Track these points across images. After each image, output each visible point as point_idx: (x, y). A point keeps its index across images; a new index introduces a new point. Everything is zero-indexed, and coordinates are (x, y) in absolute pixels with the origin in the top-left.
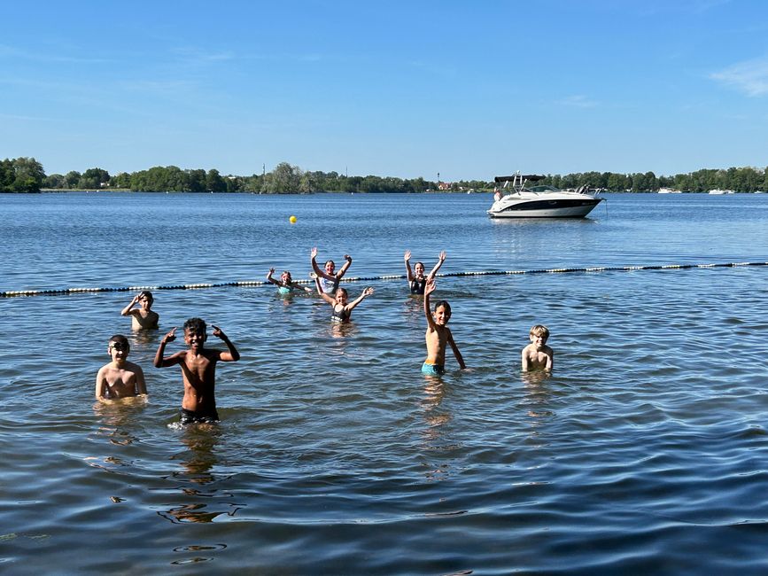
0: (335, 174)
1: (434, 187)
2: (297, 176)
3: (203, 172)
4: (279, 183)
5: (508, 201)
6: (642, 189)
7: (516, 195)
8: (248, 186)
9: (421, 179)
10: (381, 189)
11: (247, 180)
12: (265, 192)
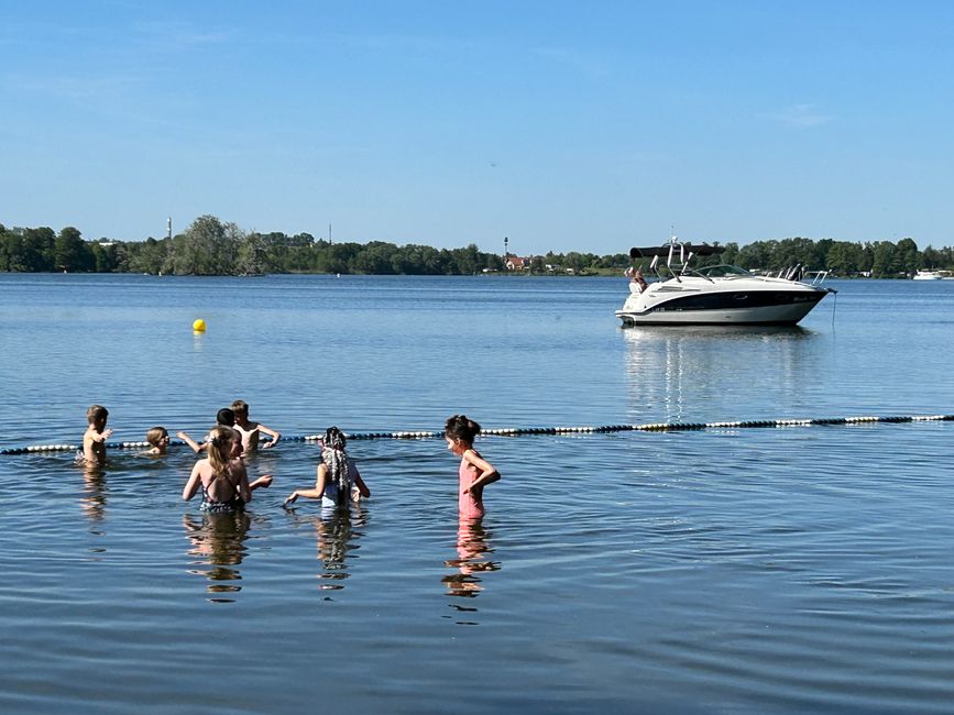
0: (308, 238)
1: (497, 264)
2: (231, 242)
3: (49, 232)
4: (197, 254)
5: (656, 293)
6: (891, 272)
7: (673, 282)
8: (137, 261)
9: (473, 249)
10: (395, 267)
11: (135, 248)
12: (170, 272)
